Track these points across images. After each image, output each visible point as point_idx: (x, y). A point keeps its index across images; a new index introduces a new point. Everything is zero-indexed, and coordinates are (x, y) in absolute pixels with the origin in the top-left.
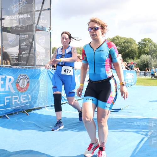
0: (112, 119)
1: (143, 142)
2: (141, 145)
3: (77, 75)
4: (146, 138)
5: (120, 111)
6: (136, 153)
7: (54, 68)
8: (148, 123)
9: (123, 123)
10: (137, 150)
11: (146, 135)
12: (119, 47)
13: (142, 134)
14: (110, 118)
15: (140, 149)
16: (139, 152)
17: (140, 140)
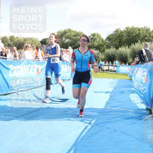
0: (59, 108)
1: (86, 130)
2: (84, 133)
3: (26, 65)
4: (89, 127)
5: (68, 101)
6: (80, 140)
7: (2, 57)
8: (92, 113)
9: (69, 112)
10: (81, 138)
11: (90, 124)
12: (70, 40)
13: (86, 123)
14: (58, 107)
15: (84, 136)
16: (82, 139)
17: (84, 128)
